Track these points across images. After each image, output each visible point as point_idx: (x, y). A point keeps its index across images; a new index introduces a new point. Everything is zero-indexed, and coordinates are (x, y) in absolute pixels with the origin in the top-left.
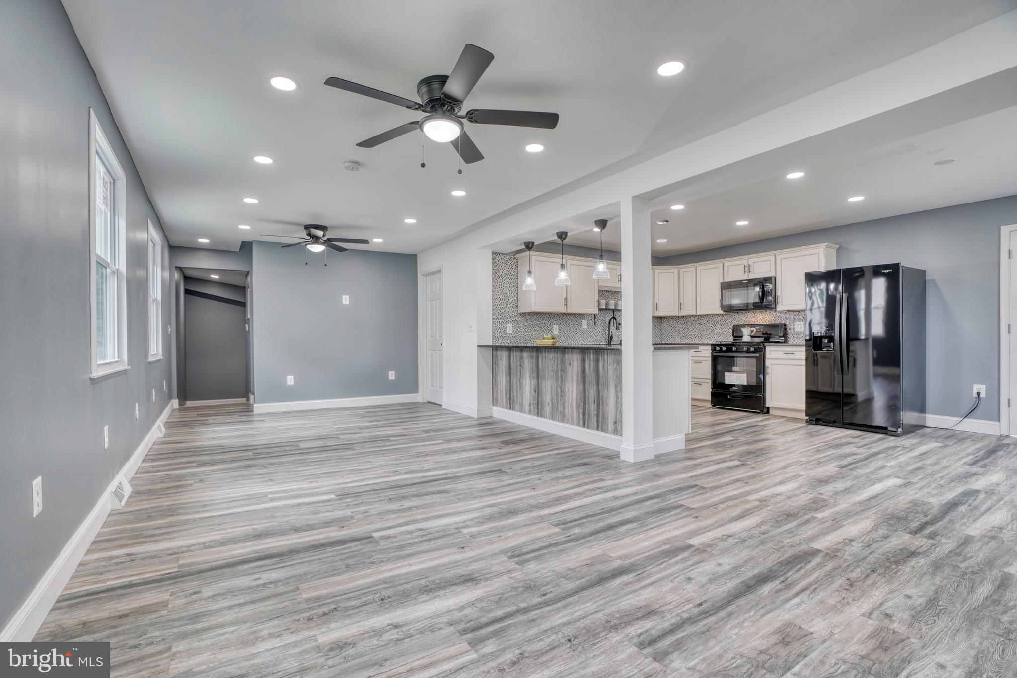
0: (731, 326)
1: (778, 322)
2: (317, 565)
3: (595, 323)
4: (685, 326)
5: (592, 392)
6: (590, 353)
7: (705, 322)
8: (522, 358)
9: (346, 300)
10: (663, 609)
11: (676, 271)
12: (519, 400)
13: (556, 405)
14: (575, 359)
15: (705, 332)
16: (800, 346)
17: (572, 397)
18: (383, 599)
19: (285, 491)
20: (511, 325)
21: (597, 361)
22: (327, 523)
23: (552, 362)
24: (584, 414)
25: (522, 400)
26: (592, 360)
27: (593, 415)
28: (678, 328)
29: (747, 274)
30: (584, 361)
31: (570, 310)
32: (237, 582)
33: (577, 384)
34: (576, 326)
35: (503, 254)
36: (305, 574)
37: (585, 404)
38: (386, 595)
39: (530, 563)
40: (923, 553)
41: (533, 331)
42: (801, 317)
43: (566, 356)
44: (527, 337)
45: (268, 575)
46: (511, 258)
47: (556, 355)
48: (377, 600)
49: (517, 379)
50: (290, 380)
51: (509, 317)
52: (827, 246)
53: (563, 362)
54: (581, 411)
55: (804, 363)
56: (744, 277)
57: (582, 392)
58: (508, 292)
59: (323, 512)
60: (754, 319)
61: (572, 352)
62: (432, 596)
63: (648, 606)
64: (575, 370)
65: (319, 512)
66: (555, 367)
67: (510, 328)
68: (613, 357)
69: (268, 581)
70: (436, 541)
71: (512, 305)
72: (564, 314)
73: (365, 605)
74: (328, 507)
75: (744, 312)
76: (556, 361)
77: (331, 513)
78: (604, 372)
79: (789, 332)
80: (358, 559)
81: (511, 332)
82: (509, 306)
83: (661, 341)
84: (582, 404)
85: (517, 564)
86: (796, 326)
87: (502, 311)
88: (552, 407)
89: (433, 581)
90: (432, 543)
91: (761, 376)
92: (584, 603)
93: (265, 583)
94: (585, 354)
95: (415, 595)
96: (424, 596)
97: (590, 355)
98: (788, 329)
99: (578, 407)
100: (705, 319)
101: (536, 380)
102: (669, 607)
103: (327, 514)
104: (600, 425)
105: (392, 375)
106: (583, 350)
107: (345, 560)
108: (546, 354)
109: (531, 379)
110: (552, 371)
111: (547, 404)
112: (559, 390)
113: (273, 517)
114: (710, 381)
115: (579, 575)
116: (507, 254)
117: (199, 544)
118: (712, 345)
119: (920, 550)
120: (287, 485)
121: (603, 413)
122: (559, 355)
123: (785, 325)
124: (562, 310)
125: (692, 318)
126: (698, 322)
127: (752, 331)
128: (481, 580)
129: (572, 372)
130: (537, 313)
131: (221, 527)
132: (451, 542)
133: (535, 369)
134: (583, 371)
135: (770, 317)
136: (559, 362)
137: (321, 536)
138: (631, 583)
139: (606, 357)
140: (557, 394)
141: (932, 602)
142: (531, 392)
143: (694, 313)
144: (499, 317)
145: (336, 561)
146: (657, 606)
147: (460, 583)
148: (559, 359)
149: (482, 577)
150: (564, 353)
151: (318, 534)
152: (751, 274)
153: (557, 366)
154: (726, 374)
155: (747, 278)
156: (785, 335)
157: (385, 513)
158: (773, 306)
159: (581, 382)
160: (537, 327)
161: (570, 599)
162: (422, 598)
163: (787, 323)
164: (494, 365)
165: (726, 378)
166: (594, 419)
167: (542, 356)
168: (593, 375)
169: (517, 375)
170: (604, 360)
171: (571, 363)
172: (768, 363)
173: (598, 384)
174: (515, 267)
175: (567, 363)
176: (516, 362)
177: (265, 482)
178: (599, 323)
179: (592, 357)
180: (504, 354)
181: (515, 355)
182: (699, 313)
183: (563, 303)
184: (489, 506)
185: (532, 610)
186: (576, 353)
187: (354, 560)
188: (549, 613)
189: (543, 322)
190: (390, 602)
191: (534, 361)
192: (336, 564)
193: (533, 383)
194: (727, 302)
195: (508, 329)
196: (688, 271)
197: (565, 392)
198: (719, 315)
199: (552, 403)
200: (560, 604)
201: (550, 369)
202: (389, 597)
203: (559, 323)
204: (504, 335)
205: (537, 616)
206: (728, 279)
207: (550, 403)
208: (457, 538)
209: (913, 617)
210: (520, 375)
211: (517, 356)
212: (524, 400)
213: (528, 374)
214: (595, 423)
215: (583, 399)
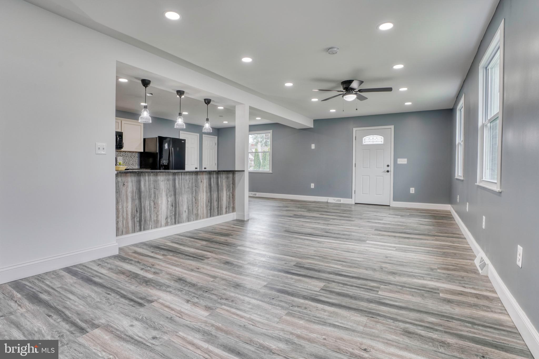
5: (215, 196)
6: (214, 174)
8: (156, 181)
12: (154, 218)
14: (205, 178)
17: (203, 201)
21: (218, 178)
23: (188, 182)
24: (211, 209)
25: (157, 217)
26: (215, 178)
27: (215, 208)
30: (210, 179)
33: (206, 192)
37: (211, 203)
47: (191, 177)
53: (196, 181)
54: (209, 208)
57: (209, 197)
61: (203, 174)
64: (205, 185)
66: (190, 185)
68: (225, 175)
76: (191, 181)
78: (221, 184)
88: (188, 213)
97: (214, 175)
99: (207, 206)
101: (173, 197)
104: (219, 212)
106: (210, 173)
108: (183, 176)
109: (167, 198)
110: (188, 188)
111: (184, 212)
112: (194, 200)
121: (221, 205)
122: (194, 177)
129: (203, 187)
134: (210, 185)
136: (194, 181)
140: (192, 202)
142: (167, 208)
148: (193, 179)
150: (197, 175)
153: (192, 184)
159: (208, 191)
166: (216, 210)
167: (179, 178)
168: (216, 186)
169: (150, 197)
170: (221, 177)
171: (202, 180)
173: (218, 191)
175: (199, 181)
179: (215, 176)
186: (205, 174)
191: (171, 182)
193: (169, 200)
197: (198, 200)
199: (188, 210)
201: (186, 187)
207: (187, 211)
210: (155, 196)
211: (149, 181)
212: (160, 217)
213: (164, 194)
214: (217, 212)
215: (210, 201)
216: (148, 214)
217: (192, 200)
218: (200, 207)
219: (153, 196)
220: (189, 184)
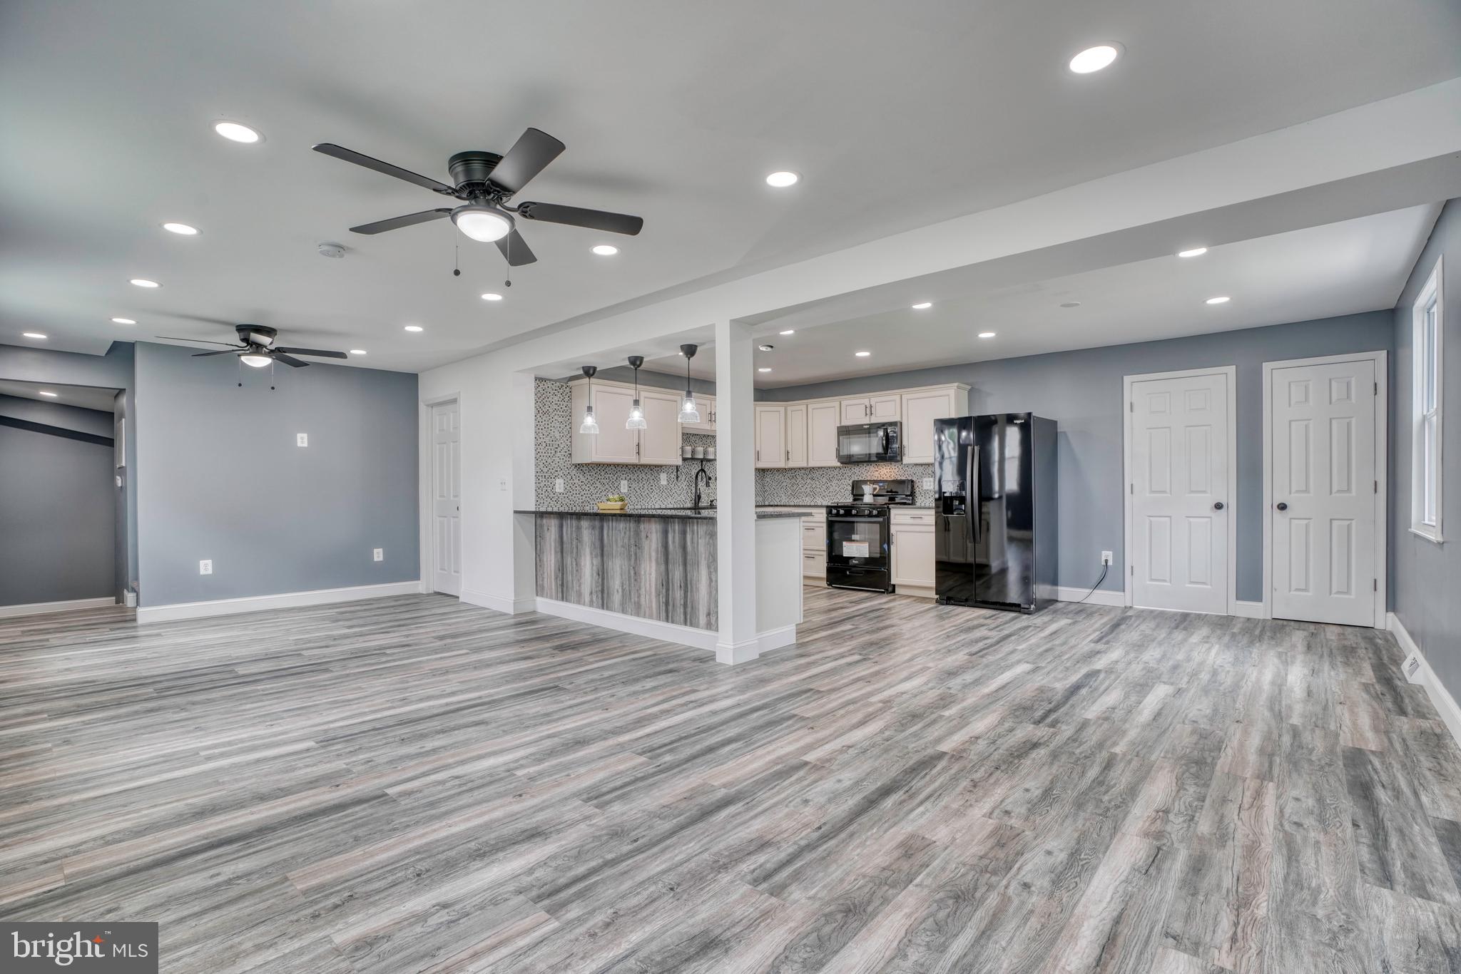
0: (850, 482)
1: (904, 478)
2: (310, 843)
3: (677, 477)
4: (793, 480)
5: (677, 574)
6: (674, 522)
7: (818, 476)
8: (579, 528)
9: (302, 440)
10: (778, 838)
11: (782, 409)
12: (576, 587)
13: (628, 593)
14: (654, 530)
15: (818, 490)
16: (929, 508)
17: (650, 581)
18: (418, 875)
19: (230, 743)
20: (561, 481)
21: (684, 533)
22: (311, 782)
23: (623, 534)
24: (667, 604)
25: (580, 586)
26: (677, 531)
27: (679, 605)
28: (785, 484)
29: (868, 416)
30: (665, 533)
31: (644, 461)
32: (182, 884)
33: (657, 563)
34: (652, 481)
35: (550, 380)
36: (293, 858)
37: (668, 590)
38: (423, 869)
39: (612, 804)
40: (1044, 743)
41: (592, 488)
42: (930, 472)
43: (642, 526)
44: (584, 497)
45: (233, 868)
46: (562, 386)
47: (628, 525)
48: (411, 876)
49: (572, 557)
50: (206, 567)
51: (559, 469)
52: (958, 387)
53: (637, 533)
54: (663, 600)
55: (933, 529)
56: (865, 421)
57: (664, 574)
58: (557, 435)
59: (300, 768)
60: (876, 474)
61: (649, 521)
62: (488, 861)
63: (761, 837)
64: (654, 546)
65: (294, 769)
66: (626, 540)
67: (559, 485)
68: (705, 527)
69: (235, 876)
70: (481, 790)
71: (563, 453)
72: (635, 466)
73: (394, 885)
74: (308, 760)
75: (865, 464)
76: (628, 533)
77: (314, 769)
78: (693, 548)
79: (917, 490)
80: (370, 827)
81: (562, 491)
82: (558, 454)
83: (764, 501)
84: (664, 590)
85: (596, 807)
86: (925, 483)
87: (549, 461)
88: (623, 596)
89: (487, 842)
90: (476, 793)
91: (886, 546)
92: (685, 845)
93: (230, 879)
94: (668, 523)
95: (463, 864)
96: (477, 862)
97: (674, 526)
98: (916, 486)
99: (658, 595)
100: (817, 473)
101: (599, 558)
102: (785, 835)
103: (309, 770)
104: (688, 617)
105: (378, 555)
106: (665, 519)
107: (351, 830)
108: (614, 524)
109: (592, 558)
110: (623, 546)
111: (616, 593)
112: (632, 573)
113: (217, 783)
114: (825, 554)
115: (676, 812)
116: (556, 381)
117: (95, 839)
118: (827, 507)
119: (1042, 741)
120: (231, 734)
121: (692, 602)
122: (632, 525)
123: (912, 481)
124: (633, 459)
125: (803, 471)
126: (810, 476)
127: (875, 489)
128: (551, 833)
129: (650, 549)
130: (599, 465)
131: (127, 809)
132: (502, 789)
133: (598, 544)
134: (665, 547)
135: (896, 471)
136: (632, 534)
137: (306, 802)
138: (739, 813)
139: (695, 528)
140: (630, 577)
141: (1047, 792)
142: (592, 576)
143: (804, 465)
145: (338, 834)
146: (771, 836)
147: (523, 840)
148: (632, 530)
149: (553, 829)
150: (639, 522)
151: (300, 800)
152: (873, 417)
153: (629, 540)
154: (844, 543)
155: (868, 422)
156: (912, 494)
157: (399, 759)
158: (899, 458)
159: (662, 560)
160: (598, 484)
161: (668, 842)
162: (474, 865)
163: (915, 479)
164: (538, 539)
165: (844, 548)
166: (680, 610)
167: (609, 527)
168: (679, 552)
169: (572, 552)
170: (693, 532)
171: (649, 535)
172: (893, 529)
173: (685, 564)
174: (567, 399)
175: (643, 535)
176: (572, 534)
177: (189, 732)
178: (682, 477)
179: (677, 527)
180: (553, 524)
181: (569, 524)
182: (811, 464)
183: (635, 450)
184: (549, 737)
185: (622, 861)
186: (655, 522)
187: (364, 829)
188: (643, 861)
189: (607, 476)
190: (430, 876)
191: (597, 532)
192: (338, 838)
193: (595, 563)
194: (844, 452)
195: (557, 486)
196: (798, 409)
197: (640, 575)
198: (835, 468)
199: (623, 590)
200: (655, 850)
201: (620, 543)
202: (428, 871)
203: (628, 478)
204: (552, 495)
205: (629, 867)
206: (846, 423)
207: (620, 590)
208: (511, 784)
209: (1029, 810)
210: (577, 553)
211: (571, 527)
212: (582, 586)
213: (588, 550)
214: (682, 616)
215: (666, 583)
216: (570, 578)
217: (629, 573)
218: (643, 590)
219: (575, 551)
220: (623, 537)
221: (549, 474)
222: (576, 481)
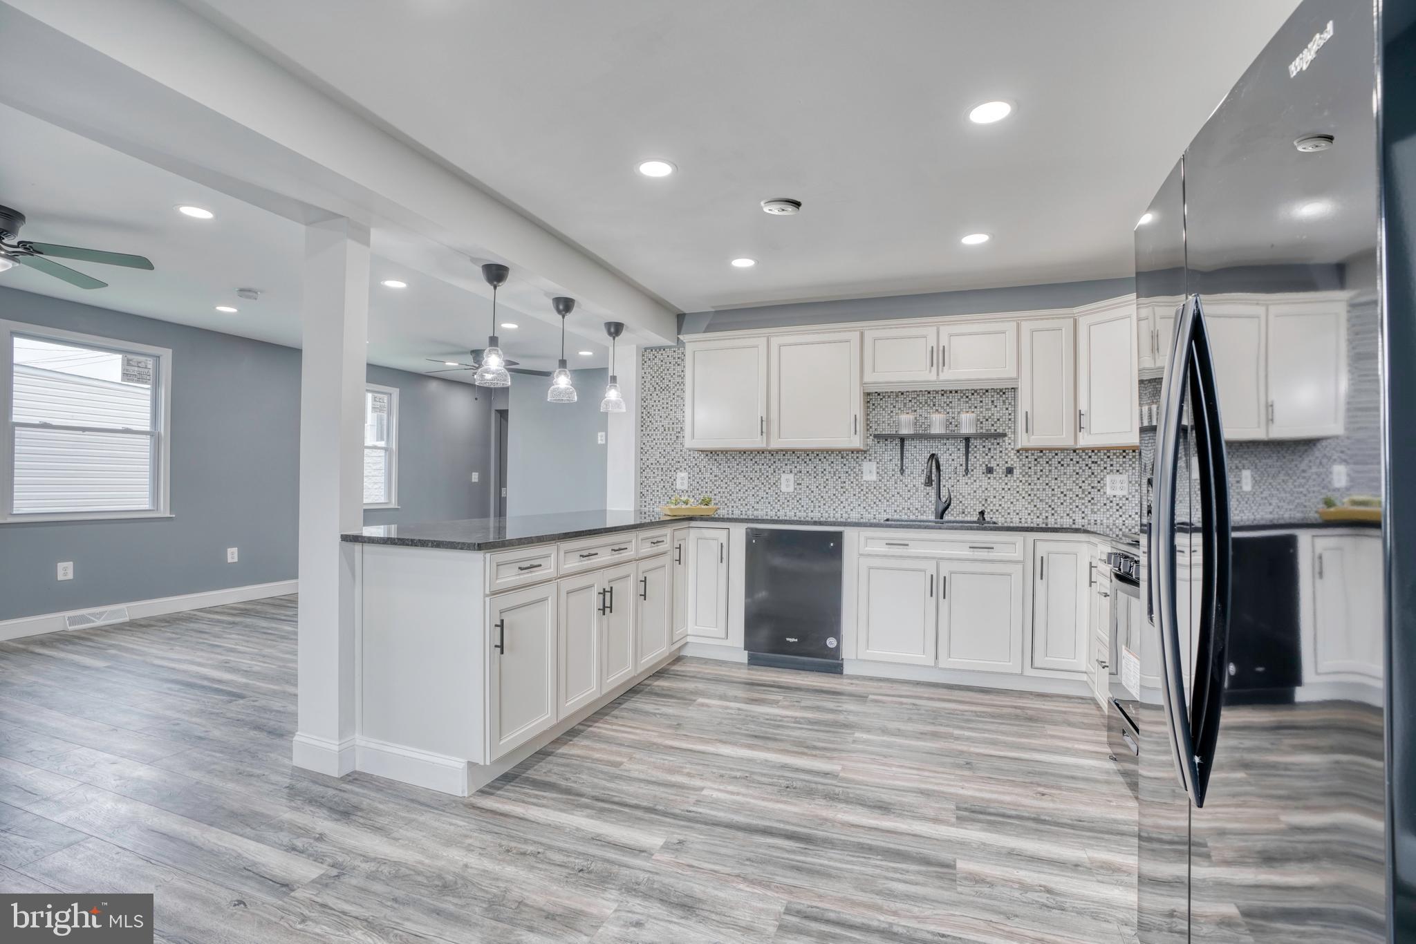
3: (902, 471)
20: (684, 475)
31: (775, 444)
41: (732, 485)
44: (718, 498)
51: (681, 459)
58: (680, 416)
67: (682, 480)
72: (761, 452)
81: (686, 487)
82: (680, 440)
87: (669, 449)
124: (758, 443)
144: (662, 461)
160: (741, 479)
189: (757, 468)
195: (678, 481)
203: (795, 471)
204: (671, 492)
221: (667, 465)
222: (708, 475)
